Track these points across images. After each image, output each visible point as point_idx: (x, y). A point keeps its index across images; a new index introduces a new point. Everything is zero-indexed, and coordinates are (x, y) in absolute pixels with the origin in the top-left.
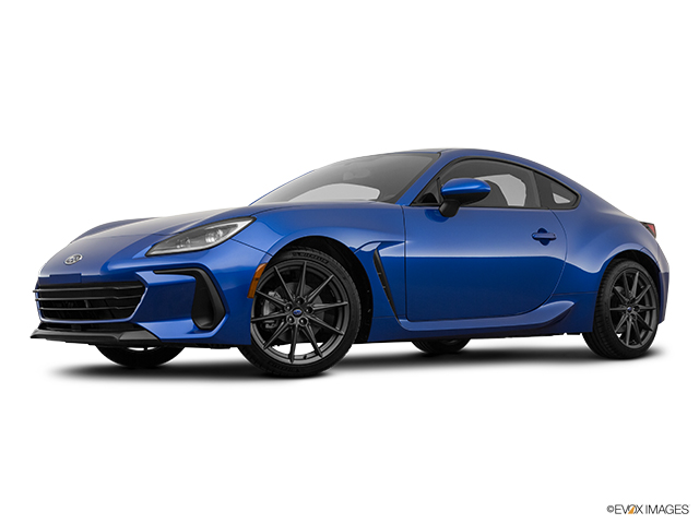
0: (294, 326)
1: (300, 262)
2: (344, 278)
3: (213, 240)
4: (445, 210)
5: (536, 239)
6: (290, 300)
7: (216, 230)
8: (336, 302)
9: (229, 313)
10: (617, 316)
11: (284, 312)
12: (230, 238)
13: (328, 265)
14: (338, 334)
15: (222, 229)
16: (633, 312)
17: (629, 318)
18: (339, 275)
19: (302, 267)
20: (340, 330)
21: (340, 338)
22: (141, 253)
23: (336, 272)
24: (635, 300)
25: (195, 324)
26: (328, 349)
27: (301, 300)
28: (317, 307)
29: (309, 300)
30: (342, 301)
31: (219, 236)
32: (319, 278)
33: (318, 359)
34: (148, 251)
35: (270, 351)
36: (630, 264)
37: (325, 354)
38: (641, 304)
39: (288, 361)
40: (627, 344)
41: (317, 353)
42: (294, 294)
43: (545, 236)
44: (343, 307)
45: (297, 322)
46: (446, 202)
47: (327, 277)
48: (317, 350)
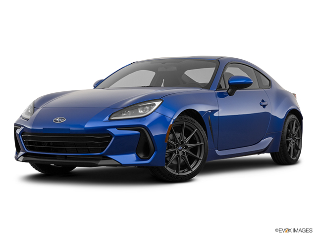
0: (179, 156)
1: (182, 123)
2: (202, 131)
3: (142, 112)
4: (230, 93)
5: (261, 105)
6: (177, 142)
7: (145, 106)
8: (196, 143)
9: (157, 151)
10: (288, 143)
11: (175, 148)
12: (154, 111)
13: (195, 124)
14: (198, 159)
15: (147, 106)
16: (293, 141)
17: (291, 145)
18: (200, 129)
19: (183, 125)
20: (200, 157)
21: (200, 162)
22: (107, 118)
23: (198, 128)
24: (294, 134)
25: (137, 156)
26: (194, 167)
27: (182, 142)
28: (189, 145)
29: (186, 142)
30: (200, 142)
31: (146, 110)
32: (190, 131)
33: (190, 172)
34: (110, 117)
35: (168, 169)
36: (293, 116)
37: (193, 170)
38: (296, 136)
39: (177, 174)
40: (292, 157)
41: (190, 169)
42: (179, 139)
43: (264, 104)
44: (201, 145)
45: (181, 154)
46: (231, 88)
47: (194, 130)
48: (190, 168)
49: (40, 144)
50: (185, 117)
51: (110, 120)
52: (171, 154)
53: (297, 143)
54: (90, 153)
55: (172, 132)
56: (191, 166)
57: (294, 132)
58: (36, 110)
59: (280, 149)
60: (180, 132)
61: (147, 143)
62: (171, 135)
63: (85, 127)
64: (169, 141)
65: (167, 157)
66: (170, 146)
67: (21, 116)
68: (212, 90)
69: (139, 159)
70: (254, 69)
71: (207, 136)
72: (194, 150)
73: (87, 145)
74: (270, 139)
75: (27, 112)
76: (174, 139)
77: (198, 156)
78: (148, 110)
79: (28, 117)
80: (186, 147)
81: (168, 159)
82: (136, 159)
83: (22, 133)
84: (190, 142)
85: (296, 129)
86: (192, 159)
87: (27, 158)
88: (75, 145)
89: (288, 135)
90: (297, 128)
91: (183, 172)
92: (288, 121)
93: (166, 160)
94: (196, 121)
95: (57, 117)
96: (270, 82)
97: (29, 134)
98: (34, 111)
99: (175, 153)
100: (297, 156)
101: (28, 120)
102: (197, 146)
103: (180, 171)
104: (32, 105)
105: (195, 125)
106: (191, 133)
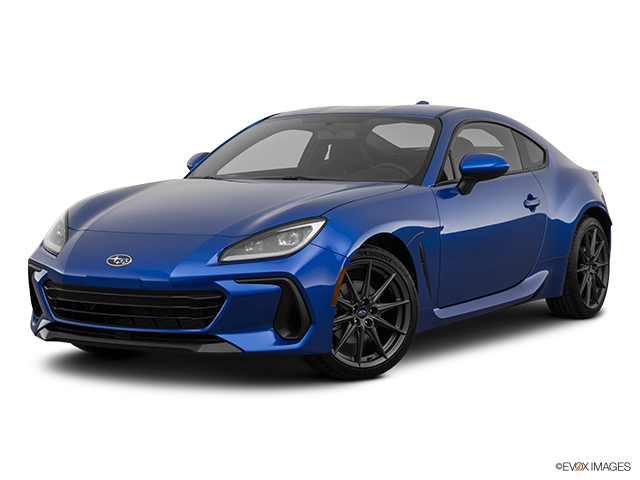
0: (360, 329)
1: (365, 261)
2: (406, 276)
3: (285, 243)
4: (463, 188)
5: (526, 207)
6: (356, 301)
7: (291, 232)
8: (395, 301)
9: (315, 324)
10: (581, 276)
11: (351, 313)
12: (309, 242)
14: (399, 334)
15: (295, 230)
16: (592, 271)
17: (588, 280)
18: (401, 273)
19: (367, 266)
20: (401, 328)
21: (402, 338)
22: (214, 259)
23: (398, 270)
24: (593, 258)
25: (277, 335)
26: (391, 349)
27: (367, 301)
28: (381, 307)
29: (375, 300)
30: (403, 299)
31: (293, 239)
32: (382, 277)
33: (383, 360)
34: (220, 256)
35: (339, 355)
36: (591, 221)
37: (389, 355)
38: (597, 261)
39: (356, 365)
40: (588, 305)
41: (381, 354)
42: (359, 293)
43: (532, 203)
44: (404, 305)
45: (363, 323)
46: (465, 180)
47: (390, 276)
48: (382, 351)
49: (81, 306)
50: (373, 250)
51: (221, 263)
52: (344, 325)
53: (600, 275)
54: (181, 327)
55: (345, 280)
56: (385, 348)
57: (592, 253)
58: (73, 234)
59: (564, 290)
60: (362, 278)
61: (295, 309)
62: (344, 287)
63: (172, 276)
64: (341, 299)
65: (335, 331)
66: (341, 310)
67: (42, 244)
68: (426, 186)
69: (280, 340)
70: (512, 129)
71: (416, 286)
72: (390, 315)
73: (176, 312)
74: (543, 274)
75: (54, 237)
76: (350, 296)
77: (397, 327)
78: (297, 241)
79: (57, 248)
80: (375, 311)
81: (338, 334)
82: (274, 340)
83: (45, 281)
84: (382, 300)
85: (597, 247)
86: (386, 335)
87: (55, 332)
88: (151, 312)
89: (581, 261)
90: (600, 244)
91: (369, 360)
92: (581, 232)
93: (334, 336)
94: (393, 257)
95: (114, 254)
96: (545, 153)
97: (60, 286)
98: (67, 238)
99: (353, 324)
100: (599, 300)
101: (56, 254)
102: (396, 308)
103: (363, 359)
104: (63, 221)
105: (392, 264)
106: (383, 281)
